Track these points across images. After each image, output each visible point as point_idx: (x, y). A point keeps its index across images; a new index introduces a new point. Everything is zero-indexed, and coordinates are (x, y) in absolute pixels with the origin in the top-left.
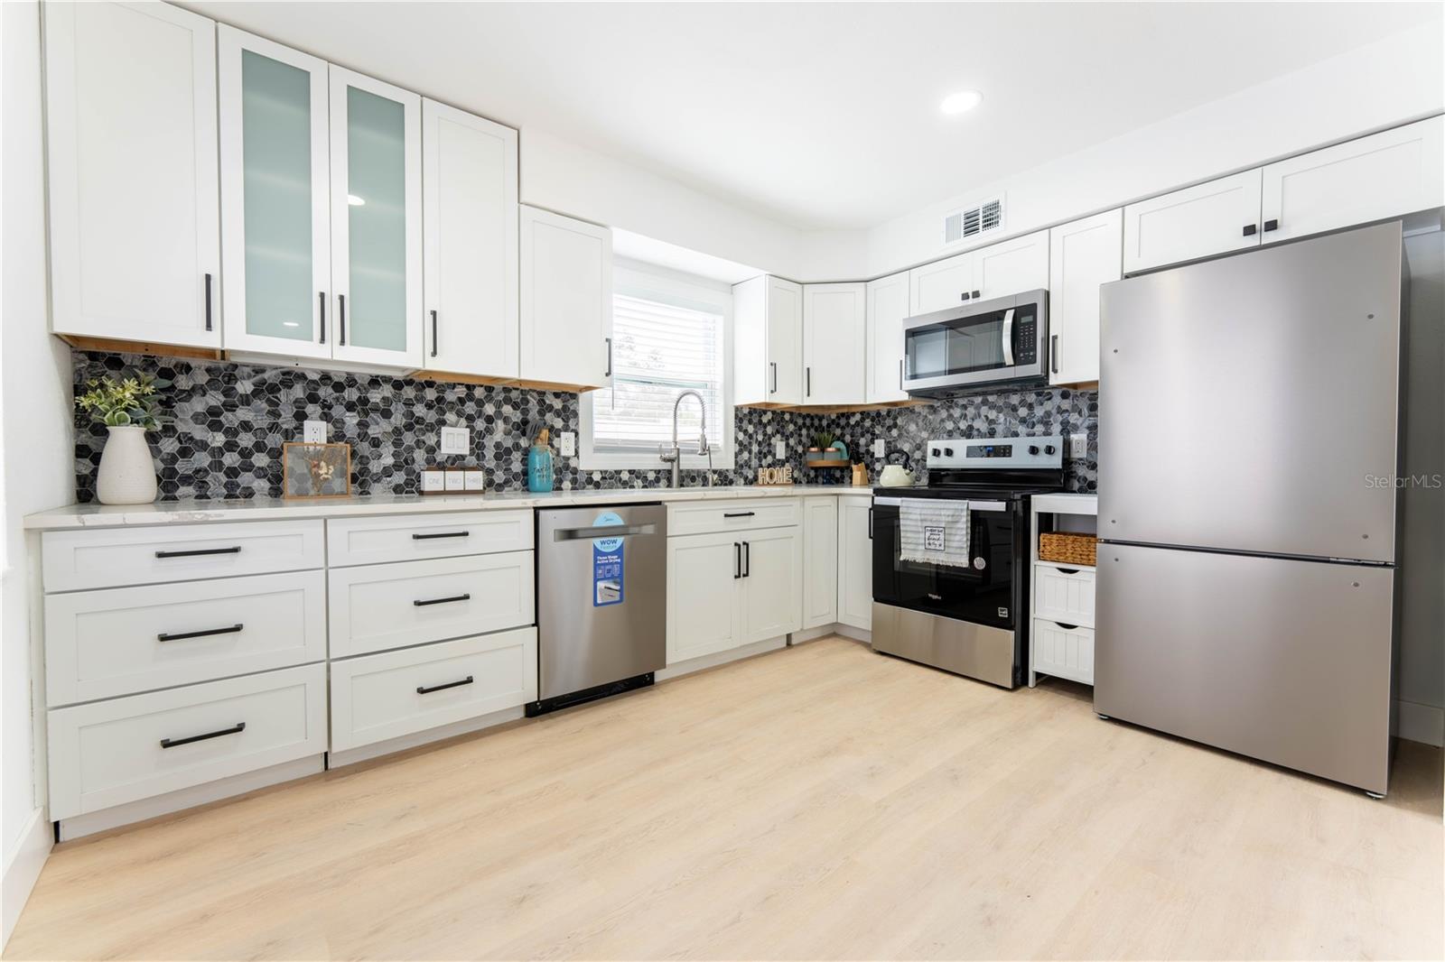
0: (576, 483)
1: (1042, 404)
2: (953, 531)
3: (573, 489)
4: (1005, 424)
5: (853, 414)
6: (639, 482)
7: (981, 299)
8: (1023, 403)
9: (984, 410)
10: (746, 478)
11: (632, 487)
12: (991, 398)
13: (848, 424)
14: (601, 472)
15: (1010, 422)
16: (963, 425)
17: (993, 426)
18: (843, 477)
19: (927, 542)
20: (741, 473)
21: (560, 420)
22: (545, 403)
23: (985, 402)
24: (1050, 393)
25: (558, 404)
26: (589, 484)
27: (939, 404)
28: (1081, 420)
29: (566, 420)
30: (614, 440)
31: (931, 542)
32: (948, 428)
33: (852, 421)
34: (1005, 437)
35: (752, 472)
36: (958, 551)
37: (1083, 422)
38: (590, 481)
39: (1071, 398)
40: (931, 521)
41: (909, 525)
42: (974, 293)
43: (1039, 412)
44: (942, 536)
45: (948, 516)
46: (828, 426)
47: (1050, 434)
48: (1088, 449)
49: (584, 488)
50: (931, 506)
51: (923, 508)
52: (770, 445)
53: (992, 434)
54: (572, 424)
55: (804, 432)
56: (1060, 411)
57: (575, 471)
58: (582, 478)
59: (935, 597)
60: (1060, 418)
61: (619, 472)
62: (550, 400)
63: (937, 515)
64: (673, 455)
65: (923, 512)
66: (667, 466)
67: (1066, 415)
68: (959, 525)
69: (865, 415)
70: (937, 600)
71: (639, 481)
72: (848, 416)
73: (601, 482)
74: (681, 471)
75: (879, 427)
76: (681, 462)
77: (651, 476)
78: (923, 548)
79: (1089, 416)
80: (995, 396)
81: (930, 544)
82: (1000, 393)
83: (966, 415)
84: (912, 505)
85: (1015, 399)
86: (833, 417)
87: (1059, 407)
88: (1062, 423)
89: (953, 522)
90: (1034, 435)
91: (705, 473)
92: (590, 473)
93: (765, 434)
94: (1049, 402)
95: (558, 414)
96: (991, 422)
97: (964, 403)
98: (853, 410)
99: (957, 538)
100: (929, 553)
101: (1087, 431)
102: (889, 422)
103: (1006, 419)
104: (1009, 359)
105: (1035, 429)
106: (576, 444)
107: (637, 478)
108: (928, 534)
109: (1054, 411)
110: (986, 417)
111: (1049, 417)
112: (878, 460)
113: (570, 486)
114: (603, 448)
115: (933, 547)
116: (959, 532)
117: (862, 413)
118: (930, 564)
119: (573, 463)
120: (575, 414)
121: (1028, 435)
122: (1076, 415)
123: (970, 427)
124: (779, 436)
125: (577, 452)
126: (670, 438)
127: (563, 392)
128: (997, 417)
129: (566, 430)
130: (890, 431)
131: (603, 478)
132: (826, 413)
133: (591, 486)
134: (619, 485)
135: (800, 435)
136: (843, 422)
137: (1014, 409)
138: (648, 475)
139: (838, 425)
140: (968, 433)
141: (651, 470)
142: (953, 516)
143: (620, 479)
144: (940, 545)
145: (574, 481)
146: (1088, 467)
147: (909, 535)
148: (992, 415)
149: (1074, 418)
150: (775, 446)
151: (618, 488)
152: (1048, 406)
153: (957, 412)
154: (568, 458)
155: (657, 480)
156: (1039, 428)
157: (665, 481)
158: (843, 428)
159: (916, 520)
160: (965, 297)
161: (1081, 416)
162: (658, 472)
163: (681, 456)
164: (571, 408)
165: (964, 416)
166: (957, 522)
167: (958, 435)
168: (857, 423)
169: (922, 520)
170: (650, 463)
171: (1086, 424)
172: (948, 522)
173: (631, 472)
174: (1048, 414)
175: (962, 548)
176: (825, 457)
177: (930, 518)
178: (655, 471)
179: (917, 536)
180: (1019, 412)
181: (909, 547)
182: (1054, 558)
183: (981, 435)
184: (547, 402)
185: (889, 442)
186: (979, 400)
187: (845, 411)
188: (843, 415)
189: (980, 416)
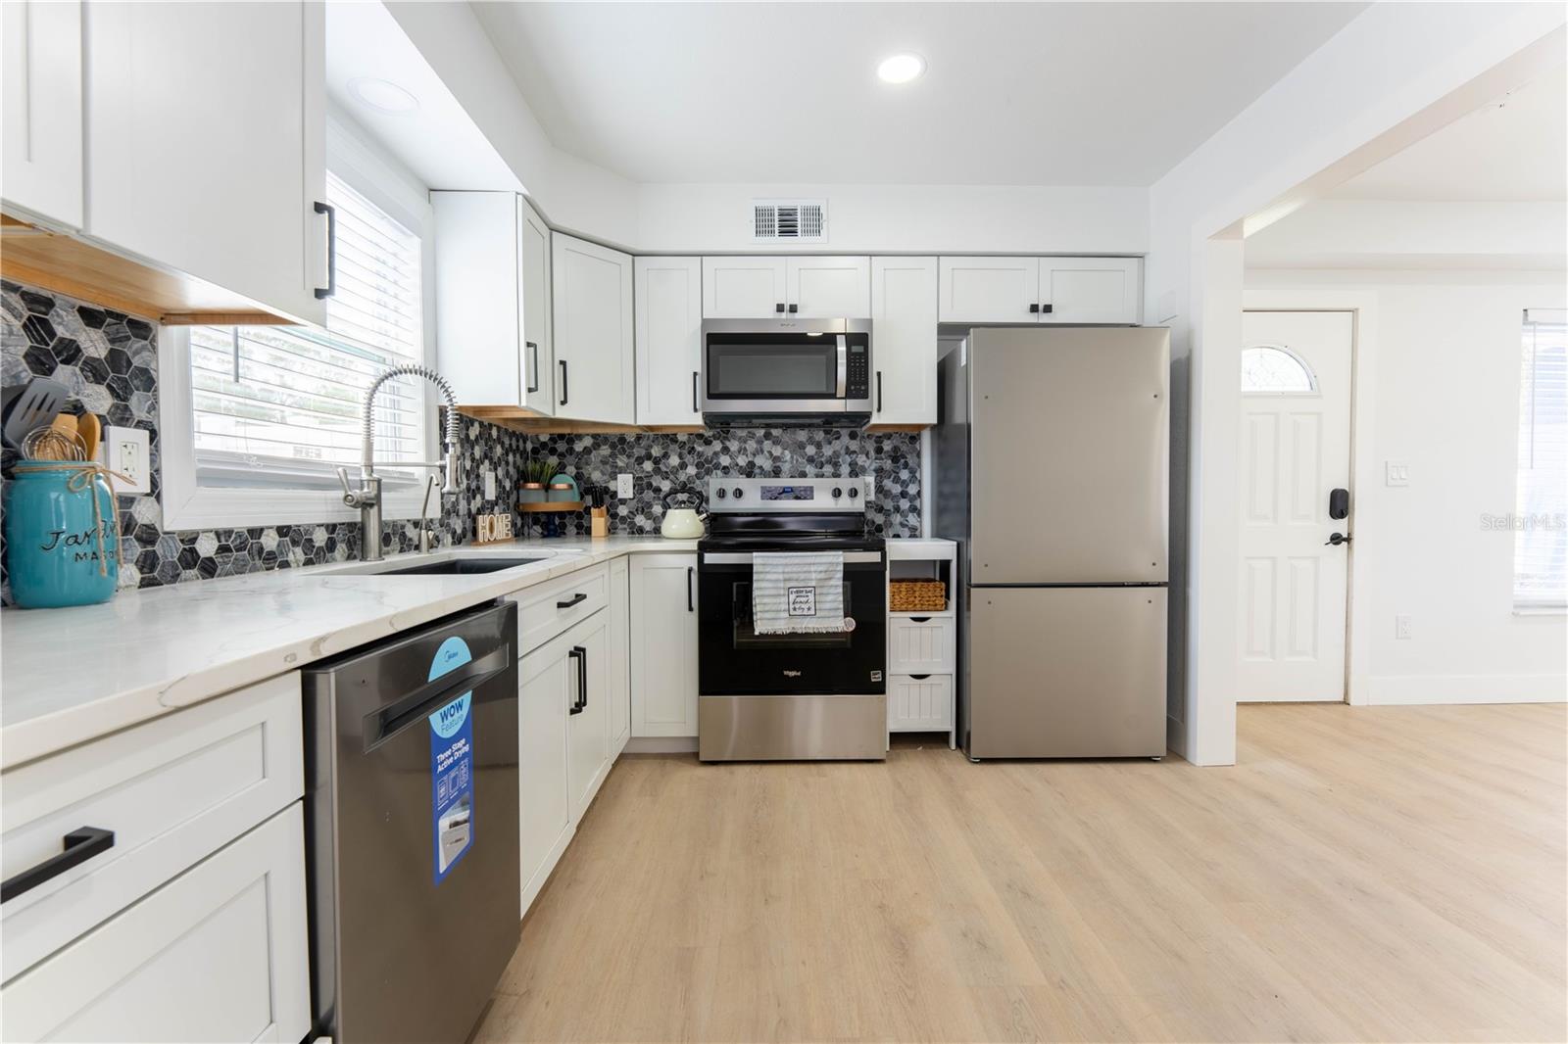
0: (152, 569)
1: (830, 443)
2: (825, 591)
3: (145, 584)
4: (792, 463)
5: (580, 437)
6: (297, 554)
7: (797, 316)
8: (811, 440)
9: (767, 445)
10: (454, 533)
11: (285, 565)
12: (775, 432)
13: (571, 451)
14: (218, 534)
15: (797, 460)
16: (742, 461)
17: (778, 464)
18: (563, 526)
19: (792, 606)
20: (448, 525)
21: (102, 390)
22: (52, 334)
23: (767, 436)
24: (838, 432)
25: (95, 344)
26: (188, 566)
27: (711, 434)
28: (868, 462)
29: (121, 393)
30: (240, 456)
31: (797, 606)
32: (724, 464)
33: (579, 447)
34: (791, 477)
35: (460, 521)
36: (832, 613)
37: (870, 465)
38: (190, 558)
39: (859, 438)
40: (797, 580)
41: (766, 588)
42: (791, 306)
43: (828, 451)
44: (811, 597)
45: (821, 572)
46: (535, 451)
47: (839, 476)
48: (876, 492)
49: (175, 578)
50: (797, 561)
51: (786, 565)
52: (478, 476)
53: (776, 473)
54: (137, 403)
55: (511, 458)
56: (848, 452)
57: (149, 535)
58: (168, 552)
59: (792, 674)
60: (848, 459)
61: (256, 532)
62: (66, 325)
63: (805, 572)
64: (369, 491)
65: (786, 570)
66: (357, 515)
67: (854, 456)
68: (832, 582)
69: (599, 440)
70: (795, 676)
71: (299, 550)
72: (571, 439)
73: (218, 560)
74: (382, 524)
75: (624, 458)
76: (383, 508)
77: (320, 538)
78: (786, 615)
79: (876, 459)
80: (780, 430)
81: (795, 609)
82: (786, 427)
83: (745, 449)
84: (770, 561)
85: (802, 435)
86: (544, 438)
87: (847, 448)
88: (850, 465)
89: (826, 579)
90: (822, 476)
91: (403, 527)
92: (190, 539)
93: (473, 460)
94: (838, 441)
95: (95, 372)
96: (776, 459)
97: (744, 434)
98: (581, 431)
99: (830, 598)
100: (795, 620)
101: (874, 474)
102: (638, 452)
103: (792, 457)
104: (841, 390)
105: (824, 469)
106: (152, 462)
107: (295, 543)
108: (792, 597)
109: (843, 452)
110: (770, 453)
111: (838, 457)
112: (623, 502)
113: (138, 576)
114: (220, 474)
115: (798, 612)
116: (832, 591)
117: (594, 436)
118: (796, 633)
119: (143, 513)
120: (149, 382)
121: (817, 476)
122: (864, 457)
123: (751, 464)
124: (487, 462)
125: (155, 484)
126: (357, 458)
127: (110, 314)
128: (782, 453)
129: (123, 421)
130: (640, 464)
131: (223, 549)
132: (530, 432)
133: (194, 572)
134: (259, 563)
135: (507, 463)
136: (561, 447)
137: (802, 446)
138: (314, 537)
139: (553, 452)
140: (749, 471)
141: (318, 526)
142: (826, 571)
143: (261, 549)
144: (809, 609)
145: (148, 563)
146: (876, 510)
147: (766, 600)
148: (777, 451)
149: (861, 460)
150: (484, 479)
151: (254, 569)
152: (837, 445)
153: (734, 446)
154: (127, 501)
155: (331, 545)
156: (828, 469)
157: (344, 546)
158: (561, 455)
159: (777, 581)
160: (780, 308)
161: (868, 458)
162: (332, 528)
163: (384, 495)
164: (136, 362)
165: (742, 451)
166: (830, 579)
167: (737, 474)
168: (587, 451)
169: (785, 580)
170: (316, 510)
171: (873, 467)
172: (820, 579)
173: (283, 531)
174: (836, 454)
175: (838, 609)
176: (550, 498)
177: (795, 576)
178: (327, 526)
179: (778, 600)
180: (807, 450)
181: (767, 615)
182: (903, 607)
183: (764, 474)
184: (61, 331)
185: (640, 478)
186: (761, 432)
187: (566, 431)
188: (561, 437)
189: (762, 452)
